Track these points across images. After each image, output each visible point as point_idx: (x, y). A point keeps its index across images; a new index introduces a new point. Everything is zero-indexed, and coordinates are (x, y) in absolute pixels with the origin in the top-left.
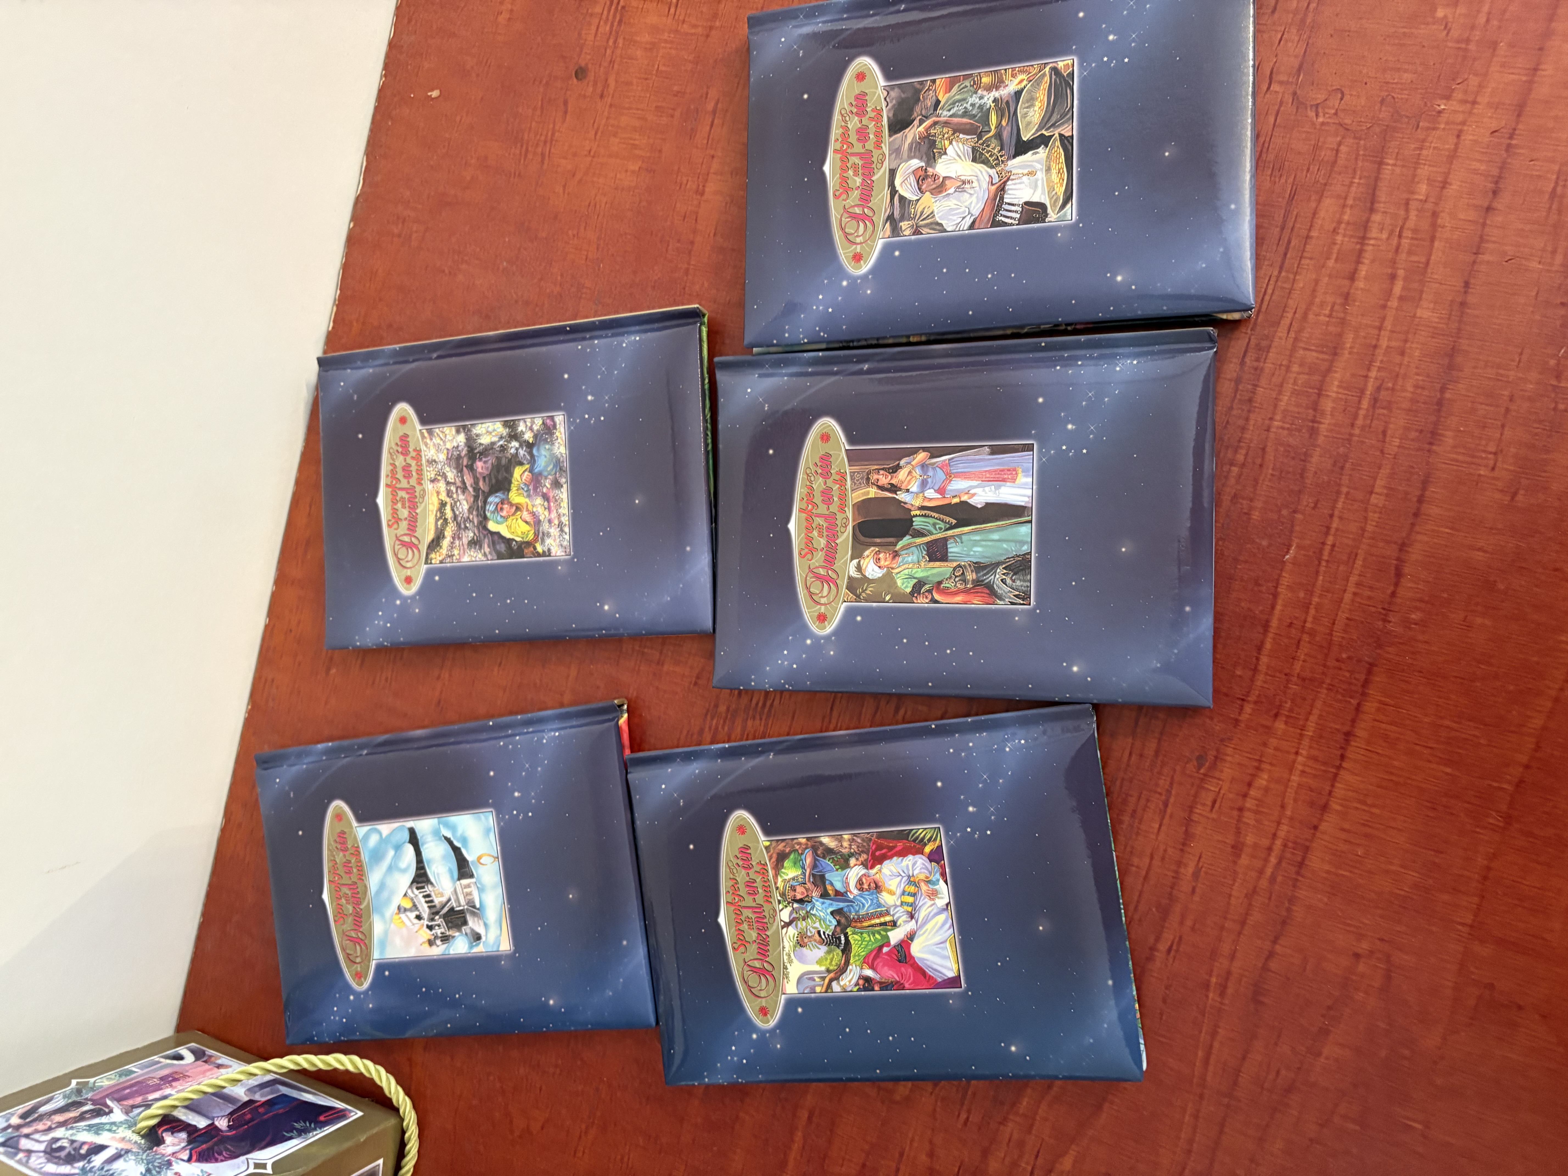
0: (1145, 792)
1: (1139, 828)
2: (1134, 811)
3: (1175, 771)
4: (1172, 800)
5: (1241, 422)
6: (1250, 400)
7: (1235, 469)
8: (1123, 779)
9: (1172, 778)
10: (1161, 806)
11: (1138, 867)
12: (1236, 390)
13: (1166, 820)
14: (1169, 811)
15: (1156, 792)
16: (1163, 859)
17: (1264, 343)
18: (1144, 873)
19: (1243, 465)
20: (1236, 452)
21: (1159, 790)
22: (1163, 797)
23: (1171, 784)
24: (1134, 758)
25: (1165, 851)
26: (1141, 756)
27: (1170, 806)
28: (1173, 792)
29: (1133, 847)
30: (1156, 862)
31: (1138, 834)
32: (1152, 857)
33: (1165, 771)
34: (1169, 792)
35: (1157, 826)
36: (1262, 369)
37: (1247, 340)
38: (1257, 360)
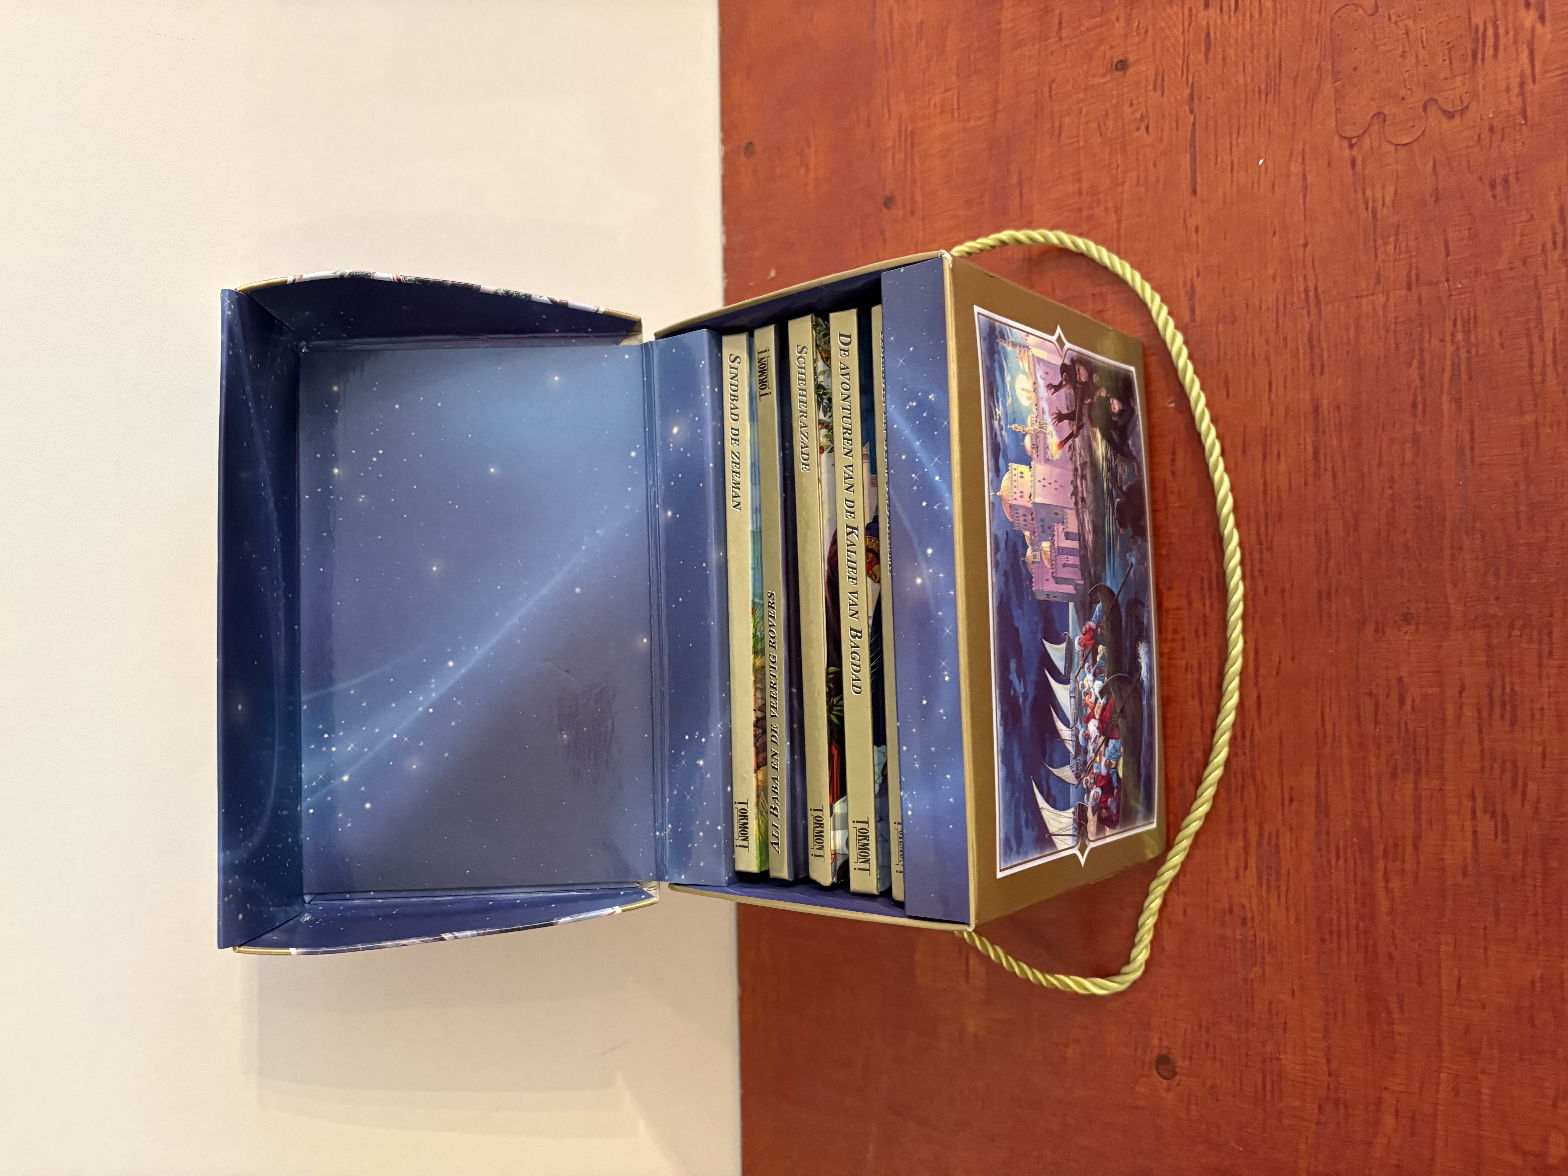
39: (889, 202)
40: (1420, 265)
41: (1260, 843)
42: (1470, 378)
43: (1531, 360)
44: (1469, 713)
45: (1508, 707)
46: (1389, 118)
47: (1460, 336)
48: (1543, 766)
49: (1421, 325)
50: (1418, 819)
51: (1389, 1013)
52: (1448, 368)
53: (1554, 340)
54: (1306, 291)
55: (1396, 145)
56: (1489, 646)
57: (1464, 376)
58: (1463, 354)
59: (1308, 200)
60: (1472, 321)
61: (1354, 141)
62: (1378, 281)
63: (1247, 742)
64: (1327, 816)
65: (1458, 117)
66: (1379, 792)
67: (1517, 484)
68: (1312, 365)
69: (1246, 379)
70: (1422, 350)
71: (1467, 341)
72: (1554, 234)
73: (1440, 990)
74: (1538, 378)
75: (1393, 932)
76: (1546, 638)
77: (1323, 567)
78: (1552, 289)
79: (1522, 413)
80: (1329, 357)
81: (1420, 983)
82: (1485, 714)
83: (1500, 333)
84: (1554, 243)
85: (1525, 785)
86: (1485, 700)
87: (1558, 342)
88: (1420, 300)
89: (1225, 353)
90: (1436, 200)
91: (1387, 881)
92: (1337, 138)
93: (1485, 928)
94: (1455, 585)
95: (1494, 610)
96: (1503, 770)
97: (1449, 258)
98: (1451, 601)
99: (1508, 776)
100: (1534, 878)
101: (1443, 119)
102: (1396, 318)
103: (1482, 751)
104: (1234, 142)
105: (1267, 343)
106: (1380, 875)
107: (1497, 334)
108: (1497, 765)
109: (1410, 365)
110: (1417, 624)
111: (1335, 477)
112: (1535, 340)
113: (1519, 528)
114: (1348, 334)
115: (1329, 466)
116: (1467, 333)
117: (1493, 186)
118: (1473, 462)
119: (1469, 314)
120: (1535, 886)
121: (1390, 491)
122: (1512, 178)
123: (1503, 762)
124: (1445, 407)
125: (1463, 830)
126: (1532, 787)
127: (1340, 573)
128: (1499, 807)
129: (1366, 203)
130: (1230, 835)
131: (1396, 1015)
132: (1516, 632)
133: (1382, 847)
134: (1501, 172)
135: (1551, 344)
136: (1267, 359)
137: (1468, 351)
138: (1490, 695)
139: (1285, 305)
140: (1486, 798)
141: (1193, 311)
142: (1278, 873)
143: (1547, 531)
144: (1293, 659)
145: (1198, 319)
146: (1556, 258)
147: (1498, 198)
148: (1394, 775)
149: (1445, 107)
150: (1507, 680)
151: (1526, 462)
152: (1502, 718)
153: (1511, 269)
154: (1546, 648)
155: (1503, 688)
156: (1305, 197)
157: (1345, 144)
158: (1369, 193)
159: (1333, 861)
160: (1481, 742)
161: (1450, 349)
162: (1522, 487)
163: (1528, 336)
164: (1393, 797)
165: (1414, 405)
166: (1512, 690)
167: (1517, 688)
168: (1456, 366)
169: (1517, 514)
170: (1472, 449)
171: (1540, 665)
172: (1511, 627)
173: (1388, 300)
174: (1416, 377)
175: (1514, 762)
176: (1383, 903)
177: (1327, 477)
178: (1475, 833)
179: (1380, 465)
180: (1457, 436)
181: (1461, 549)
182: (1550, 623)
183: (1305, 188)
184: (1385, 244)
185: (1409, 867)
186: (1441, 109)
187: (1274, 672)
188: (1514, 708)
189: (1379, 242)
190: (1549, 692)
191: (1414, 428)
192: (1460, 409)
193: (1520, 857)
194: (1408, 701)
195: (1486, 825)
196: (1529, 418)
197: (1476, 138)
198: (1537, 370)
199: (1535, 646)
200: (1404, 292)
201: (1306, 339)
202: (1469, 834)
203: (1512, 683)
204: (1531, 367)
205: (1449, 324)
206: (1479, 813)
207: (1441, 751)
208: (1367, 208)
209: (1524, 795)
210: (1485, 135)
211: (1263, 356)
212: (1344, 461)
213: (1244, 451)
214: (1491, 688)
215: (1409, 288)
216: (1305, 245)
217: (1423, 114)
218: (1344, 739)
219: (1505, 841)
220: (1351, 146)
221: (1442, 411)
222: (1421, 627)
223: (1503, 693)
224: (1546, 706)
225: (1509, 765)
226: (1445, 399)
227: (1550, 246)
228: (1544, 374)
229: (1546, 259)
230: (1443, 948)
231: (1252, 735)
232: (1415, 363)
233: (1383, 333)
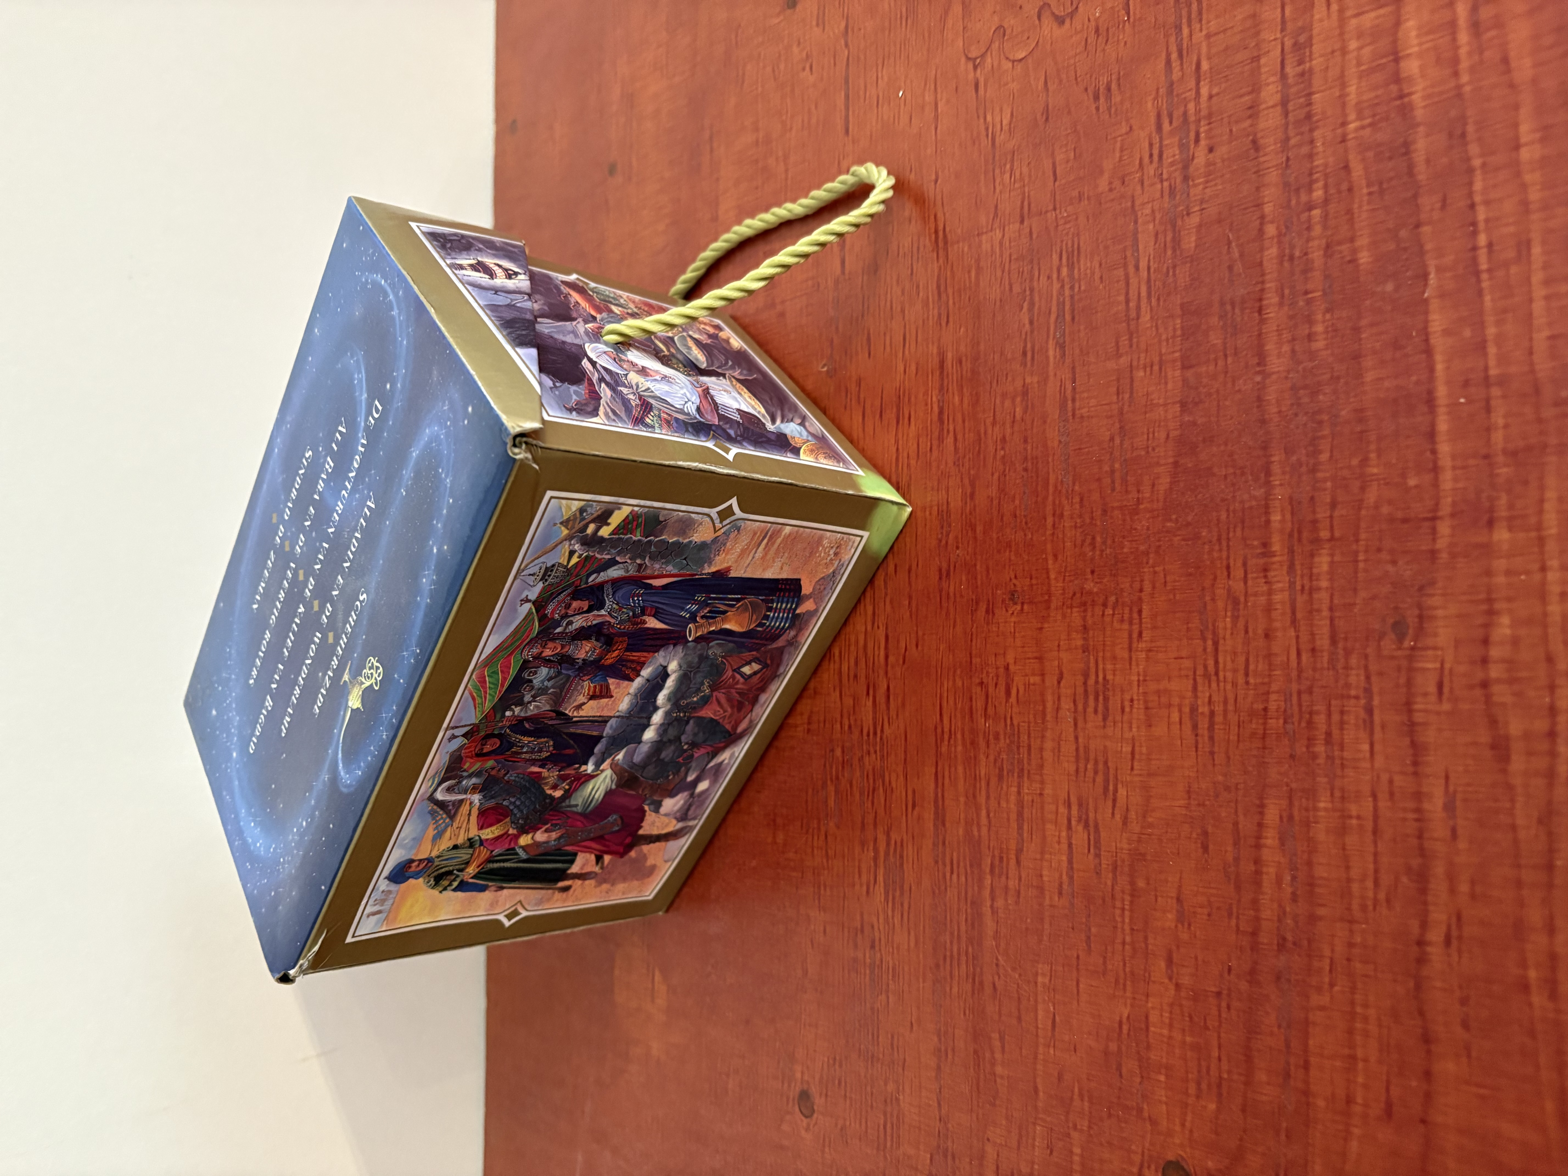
0: (1333, 702)
1: (1342, 758)
2: (1329, 734)
3: (1366, 657)
4: (1376, 702)
5: (1305, 150)
6: (1309, 116)
7: (1316, 212)
8: (1299, 693)
9: (1366, 668)
10: (1362, 714)
11: (1359, 817)
12: (1286, 114)
13: (1378, 735)
14: (1377, 719)
15: (1349, 697)
16: (1392, 794)
17: (1302, 39)
18: (1369, 825)
19: (1326, 201)
20: (1310, 191)
21: (1353, 693)
22: (1363, 702)
23: (1368, 678)
24: (1305, 657)
25: (1391, 782)
26: (1313, 650)
27: (1376, 713)
28: (1375, 689)
29: (1342, 790)
30: (1383, 804)
31: (1343, 766)
32: (1374, 796)
33: (1353, 661)
34: (1368, 691)
35: (1366, 747)
36: (1311, 70)
37: (1279, 47)
38: (1300, 62)
39: (612, 170)
40: (1032, 193)
41: (887, 854)
42: (1073, 319)
43: (1127, 294)
44: (1066, 705)
45: (1101, 698)
46: (1008, 32)
47: (1065, 271)
48: (1132, 769)
49: (1031, 261)
50: (1020, 828)
51: (992, 1052)
52: (1054, 309)
53: (1149, 268)
54: (936, 232)
55: (1013, 61)
56: (1085, 628)
57: (1068, 317)
58: (1067, 292)
59: (938, 131)
60: (1076, 253)
61: (978, 61)
62: (996, 214)
63: (878, 739)
64: (944, 825)
65: (1068, 21)
66: (988, 797)
67: (1112, 439)
68: (940, 315)
69: (885, 334)
70: (1032, 290)
71: (1071, 275)
72: (1151, 145)
73: (1037, 1028)
74: (1133, 314)
75: (997, 959)
76: (1135, 615)
77: (944, 542)
78: (1148, 211)
79: (1118, 355)
80: (954, 303)
81: (1019, 1019)
82: (1080, 707)
83: (1101, 265)
84: (1151, 155)
85: (1116, 791)
86: (1080, 690)
87: (1152, 270)
88: (1031, 233)
89: (868, 308)
90: (1047, 119)
91: (993, 899)
92: (963, 60)
93: (1078, 957)
94: (1055, 556)
95: (1089, 586)
96: (1096, 772)
97: (1057, 183)
98: (1053, 576)
99: (1100, 779)
100: (1123, 900)
101: (1055, 26)
102: (1010, 256)
103: (1077, 749)
104: (880, 75)
105: (903, 293)
106: (987, 893)
107: (1097, 266)
108: (1090, 766)
109: (1021, 308)
110: (1023, 604)
111: (956, 439)
112: (1131, 270)
113: (1113, 490)
114: (970, 277)
115: (951, 428)
116: (1071, 267)
117: (1096, 98)
118: (1074, 415)
119: (1073, 246)
120: (1123, 909)
121: (1002, 453)
122: (1114, 86)
123: (1096, 762)
124: (1051, 353)
125: (1059, 843)
126: (1122, 792)
127: (957, 548)
128: (1091, 815)
129: (987, 129)
130: (863, 844)
131: (998, 1056)
132: (1109, 611)
133: (989, 862)
134: (1104, 80)
135: (1146, 273)
136: (903, 311)
137: (1072, 288)
138: (1085, 683)
139: (918, 248)
140: (1080, 805)
141: (843, 262)
142: (902, 887)
143: (1138, 491)
144: (917, 646)
145: (847, 272)
146: (1152, 172)
147: (1101, 110)
148: (1000, 777)
149: (1057, 12)
150: (1101, 666)
151: (1121, 413)
152: (1096, 711)
153: (1111, 190)
154: (1136, 627)
155: (1097, 676)
156: (936, 128)
157: (970, 66)
158: (989, 118)
159: (948, 875)
160: (1076, 738)
161: (1056, 286)
162: (1117, 441)
163: (1125, 266)
164: (999, 803)
165: (1024, 353)
166: (1104, 678)
167: (1110, 677)
168: (1061, 305)
169: (1113, 472)
170: (1074, 400)
171: (1130, 650)
172: (1105, 605)
173: (1003, 236)
174: (1027, 322)
175: (1106, 763)
176: (989, 924)
177: (950, 440)
178: (1070, 845)
179: (994, 423)
180: (1061, 386)
181: (1061, 516)
182: (1140, 599)
183: (936, 117)
184: (1002, 173)
185: (1012, 883)
186: (1053, 14)
187: (901, 662)
188: (1106, 699)
189: (997, 171)
190: (1139, 681)
191: (1024, 380)
192: (1063, 355)
193: (1110, 875)
194: (1014, 692)
195: (1080, 836)
196: (1124, 361)
197: (1083, 43)
198: (1132, 304)
199: (1126, 626)
200: (1017, 225)
201: (935, 286)
202: (1065, 846)
203: (1104, 670)
204: (1127, 301)
205: (1055, 257)
206: (1074, 823)
207: (1041, 749)
208: (987, 135)
209: (1114, 801)
210: (1092, 38)
211: (899, 309)
212: (964, 421)
213: (881, 416)
214: (1086, 676)
215: (1022, 222)
216: (936, 181)
217: (1037, 22)
218: (959, 736)
219: (1098, 856)
220: (975, 68)
221: (1047, 358)
222: (1026, 607)
223: (1097, 682)
224: (1135, 697)
225: (1101, 766)
226: (1051, 344)
227: (1146, 160)
228: (1138, 308)
229: (1143, 175)
230: (1040, 979)
231: (882, 731)
232: (1026, 305)
233: (999, 273)
